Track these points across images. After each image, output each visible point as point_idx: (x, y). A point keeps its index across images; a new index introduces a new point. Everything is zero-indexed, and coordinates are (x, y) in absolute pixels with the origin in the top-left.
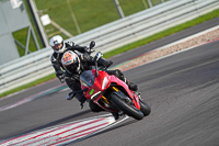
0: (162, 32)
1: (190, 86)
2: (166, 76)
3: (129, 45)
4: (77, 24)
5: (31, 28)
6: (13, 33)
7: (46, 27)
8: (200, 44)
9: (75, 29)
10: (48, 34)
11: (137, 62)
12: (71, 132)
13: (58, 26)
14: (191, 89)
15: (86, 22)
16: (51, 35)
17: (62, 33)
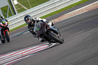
0: (68, 7)
1: (81, 30)
2: (70, 26)
3: (53, 12)
5: (9, 6)
6: (1, 8)
7: (16, 5)
8: (85, 11)
9: (29, 6)
10: (17, 8)
11: (57, 20)
12: (28, 52)
13: (21, 5)
14: (81, 32)
15: (34, 3)
16: (18, 9)
17: (23, 8)
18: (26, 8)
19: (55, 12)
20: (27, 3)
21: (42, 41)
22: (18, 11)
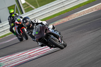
0: (77, 6)
1: (90, 30)
2: (79, 26)
3: (62, 12)
4: (37, 3)
5: (16, 5)
6: (8, 8)
7: (23, 4)
8: (94, 11)
9: (37, 5)
10: (24, 7)
11: (65, 20)
12: (36, 53)
13: (29, 4)
14: (90, 32)
15: (42, 2)
16: (26, 8)
17: (31, 7)
18: (33, 7)
19: (64, 11)
20: (35, 2)
21: (42, 46)
22: (25, 10)
